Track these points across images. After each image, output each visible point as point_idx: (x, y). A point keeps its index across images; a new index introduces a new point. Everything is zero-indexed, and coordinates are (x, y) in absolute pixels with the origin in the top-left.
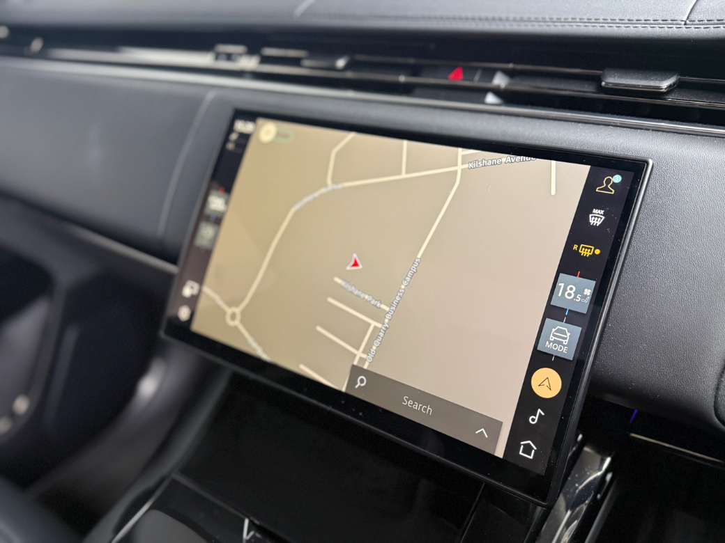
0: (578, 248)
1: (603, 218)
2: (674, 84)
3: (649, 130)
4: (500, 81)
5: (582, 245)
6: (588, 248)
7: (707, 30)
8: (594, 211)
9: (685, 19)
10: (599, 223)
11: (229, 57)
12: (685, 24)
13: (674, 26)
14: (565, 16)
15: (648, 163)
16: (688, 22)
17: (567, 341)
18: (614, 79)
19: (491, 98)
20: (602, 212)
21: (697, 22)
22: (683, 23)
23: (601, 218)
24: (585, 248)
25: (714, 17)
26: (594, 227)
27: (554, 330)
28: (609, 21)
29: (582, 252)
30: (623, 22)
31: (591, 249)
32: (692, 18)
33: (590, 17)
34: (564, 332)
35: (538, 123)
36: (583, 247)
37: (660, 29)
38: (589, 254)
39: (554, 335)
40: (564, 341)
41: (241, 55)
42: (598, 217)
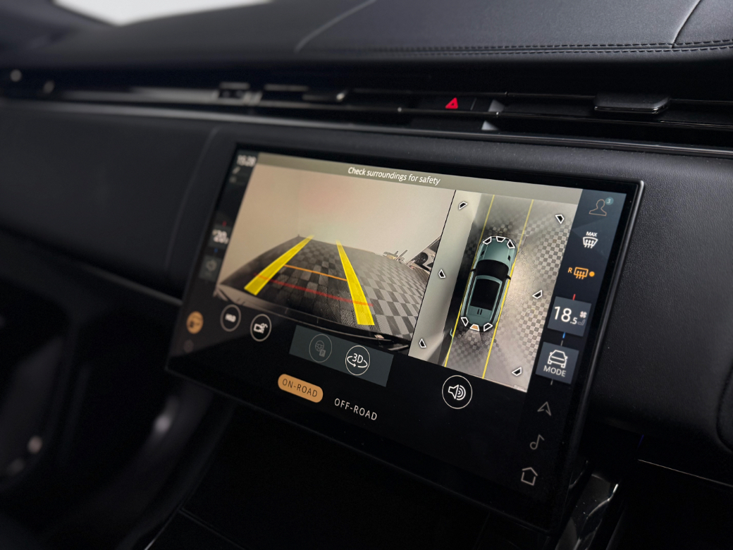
0: (573, 271)
1: (597, 240)
2: (666, 106)
3: (642, 152)
4: (495, 109)
5: (576, 268)
6: (583, 271)
7: (695, 52)
8: (588, 233)
9: (673, 42)
10: (592, 246)
11: (233, 94)
12: (673, 47)
13: (663, 50)
14: (556, 43)
15: (640, 185)
16: (676, 45)
17: (565, 364)
18: (606, 103)
19: (486, 126)
20: (596, 234)
21: (684, 45)
22: (671, 46)
23: (595, 241)
24: (580, 270)
25: (701, 40)
26: (588, 249)
27: (551, 354)
28: (599, 46)
29: (577, 275)
30: (613, 47)
31: (585, 271)
32: (680, 41)
33: (580, 44)
34: (561, 356)
35: (532, 149)
36: (577, 270)
37: (649, 53)
38: (583, 276)
39: (552, 359)
40: (562, 364)
41: (244, 91)
42: (592, 240)
